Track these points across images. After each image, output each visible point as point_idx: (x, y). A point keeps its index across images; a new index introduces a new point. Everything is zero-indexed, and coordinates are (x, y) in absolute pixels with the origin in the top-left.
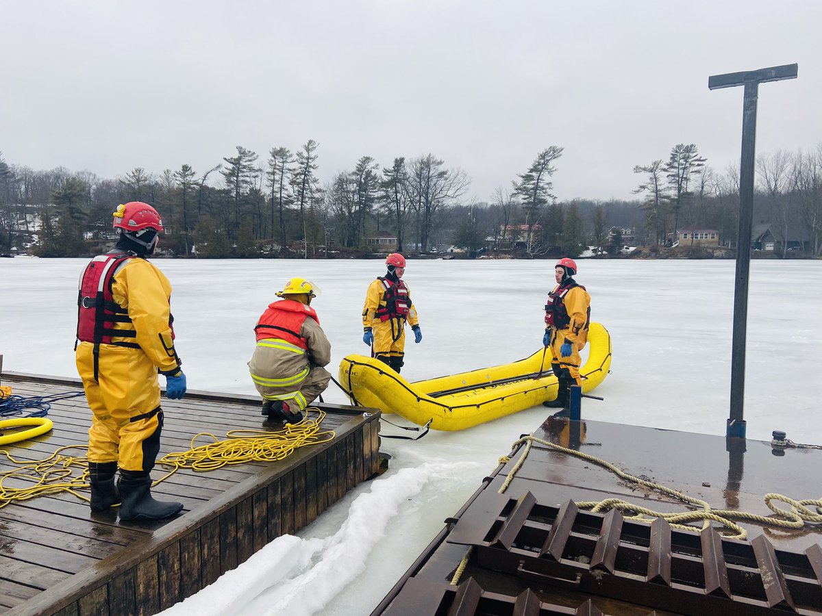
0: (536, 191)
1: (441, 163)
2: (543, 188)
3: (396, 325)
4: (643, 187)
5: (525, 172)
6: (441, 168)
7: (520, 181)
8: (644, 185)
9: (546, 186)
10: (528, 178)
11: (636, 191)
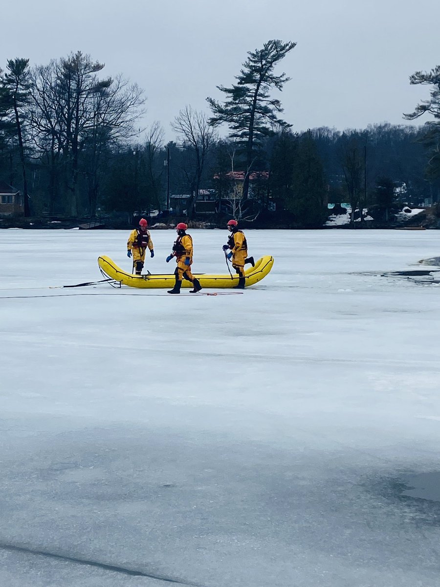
0: (253, 115)
1: (98, 68)
2: (266, 111)
3: (141, 251)
4: (424, 108)
5: (233, 83)
6: (101, 76)
7: (223, 99)
8: (426, 104)
9: (271, 107)
10: (238, 93)
11: (410, 116)
